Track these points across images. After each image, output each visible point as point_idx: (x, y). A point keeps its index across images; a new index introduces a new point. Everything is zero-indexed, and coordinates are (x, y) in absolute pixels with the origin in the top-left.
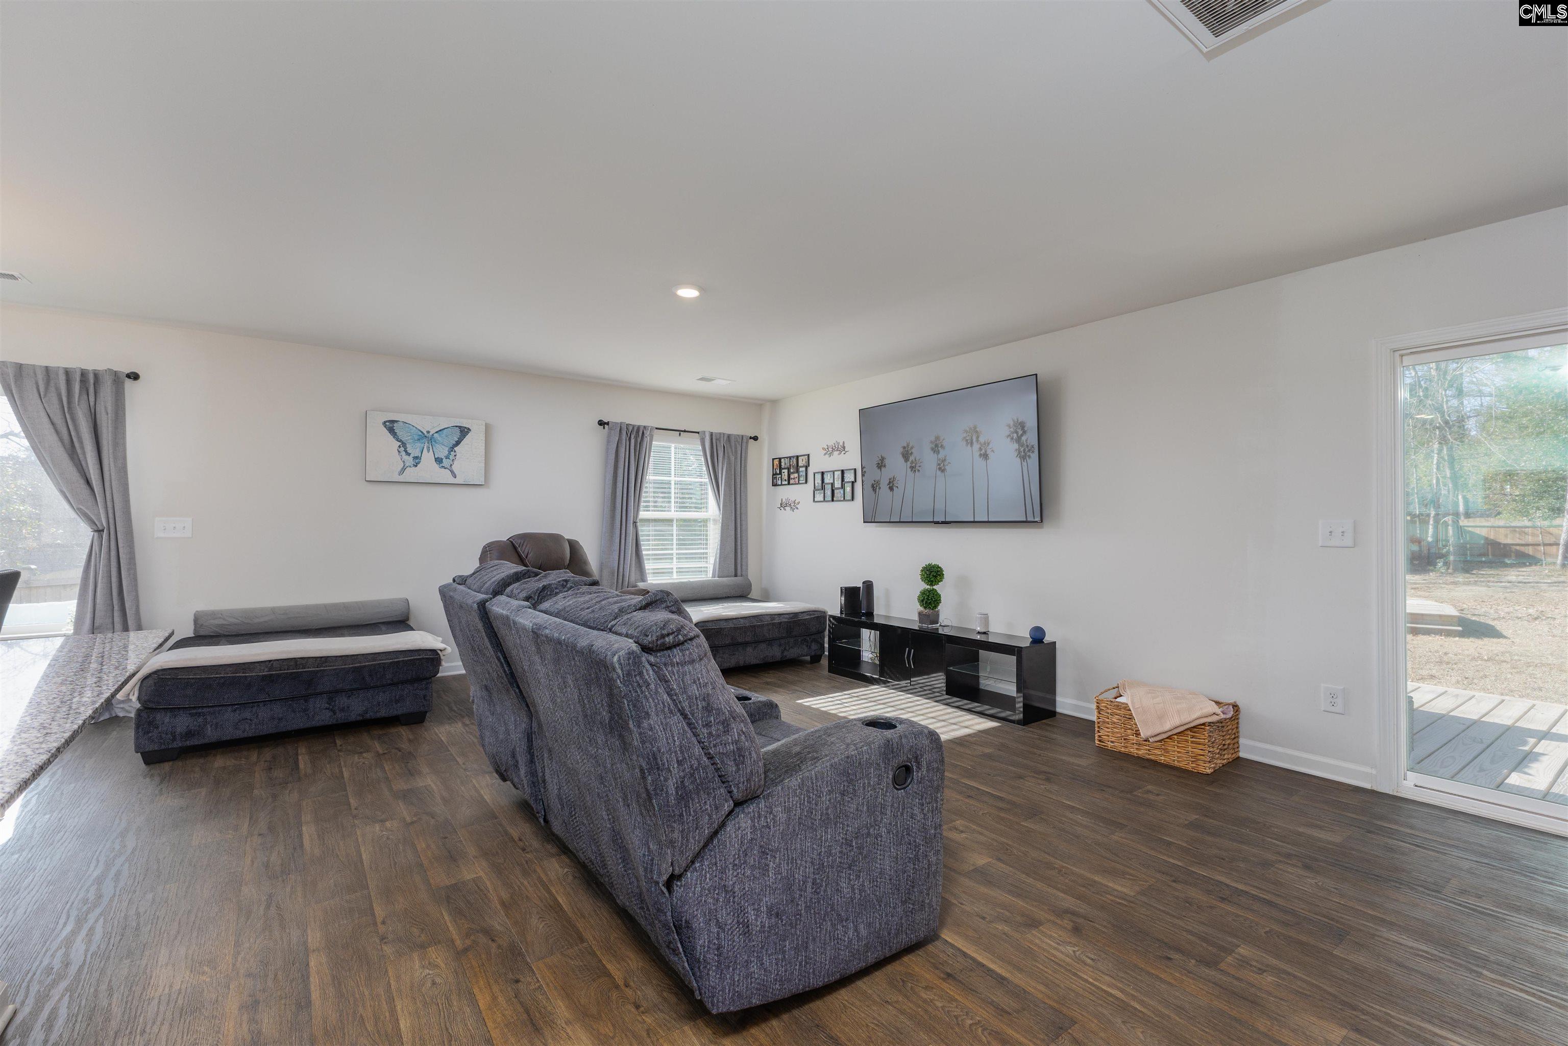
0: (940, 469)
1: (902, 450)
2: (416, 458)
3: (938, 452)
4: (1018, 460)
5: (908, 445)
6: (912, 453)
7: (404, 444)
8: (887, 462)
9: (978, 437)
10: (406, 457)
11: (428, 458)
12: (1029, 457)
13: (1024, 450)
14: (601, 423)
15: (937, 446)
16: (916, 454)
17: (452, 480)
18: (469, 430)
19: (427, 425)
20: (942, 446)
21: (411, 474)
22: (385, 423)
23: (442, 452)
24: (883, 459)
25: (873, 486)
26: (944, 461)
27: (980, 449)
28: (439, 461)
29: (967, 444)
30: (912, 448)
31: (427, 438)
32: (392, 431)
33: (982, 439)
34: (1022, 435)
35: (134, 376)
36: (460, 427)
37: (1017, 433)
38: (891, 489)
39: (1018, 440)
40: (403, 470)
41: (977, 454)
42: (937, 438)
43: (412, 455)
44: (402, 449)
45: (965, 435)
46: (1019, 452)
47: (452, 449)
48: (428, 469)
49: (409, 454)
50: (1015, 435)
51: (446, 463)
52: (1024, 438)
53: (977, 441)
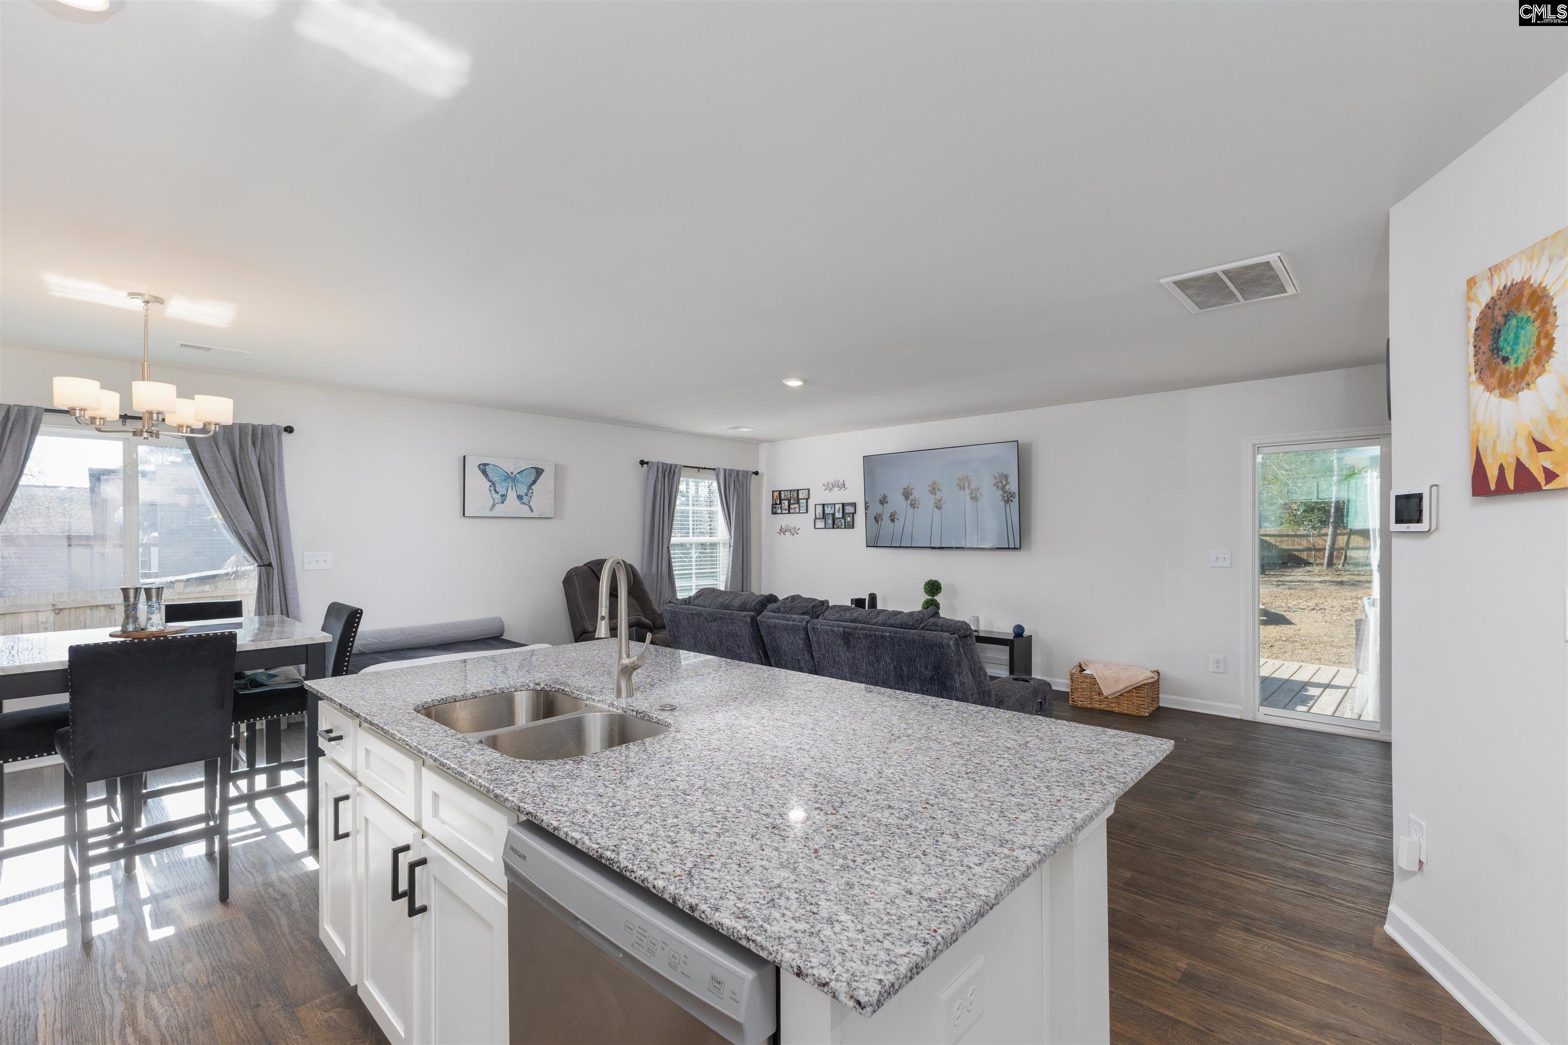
0: (936, 507)
1: (903, 490)
2: (503, 496)
3: (935, 494)
4: (1002, 503)
5: (908, 487)
6: (911, 494)
7: (493, 484)
8: (888, 499)
9: (969, 484)
10: (495, 496)
11: (512, 495)
12: (1011, 501)
13: (1008, 496)
14: (642, 463)
15: (934, 489)
16: (916, 494)
17: (530, 514)
18: (543, 470)
19: (511, 467)
20: (938, 489)
21: (500, 510)
22: (480, 465)
23: (523, 490)
24: (885, 497)
25: (875, 518)
26: (940, 501)
27: (971, 493)
28: (520, 498)
29: (960, 489)
30: (912, 489)
31: (510, 478)
32: (484, 473)
33: (973, 486)
34: (1006, 485)
35: (289, 430)
36: (536, 468)
37: (1002, 483)
38: (893, 521)
39: (1003, 488)
40: (493, 506)
41: (968, 497)
42: (934, 483)
43: (500, 494)
44: (493, 488)
45: (958, 482)
46: (1004, 497)
47: (530, 487)
48: (512, 505)
49: (497, 493)
50: (1000, 485)
51: (525, 499)
52: (1007, 487)
53: (969, 487)
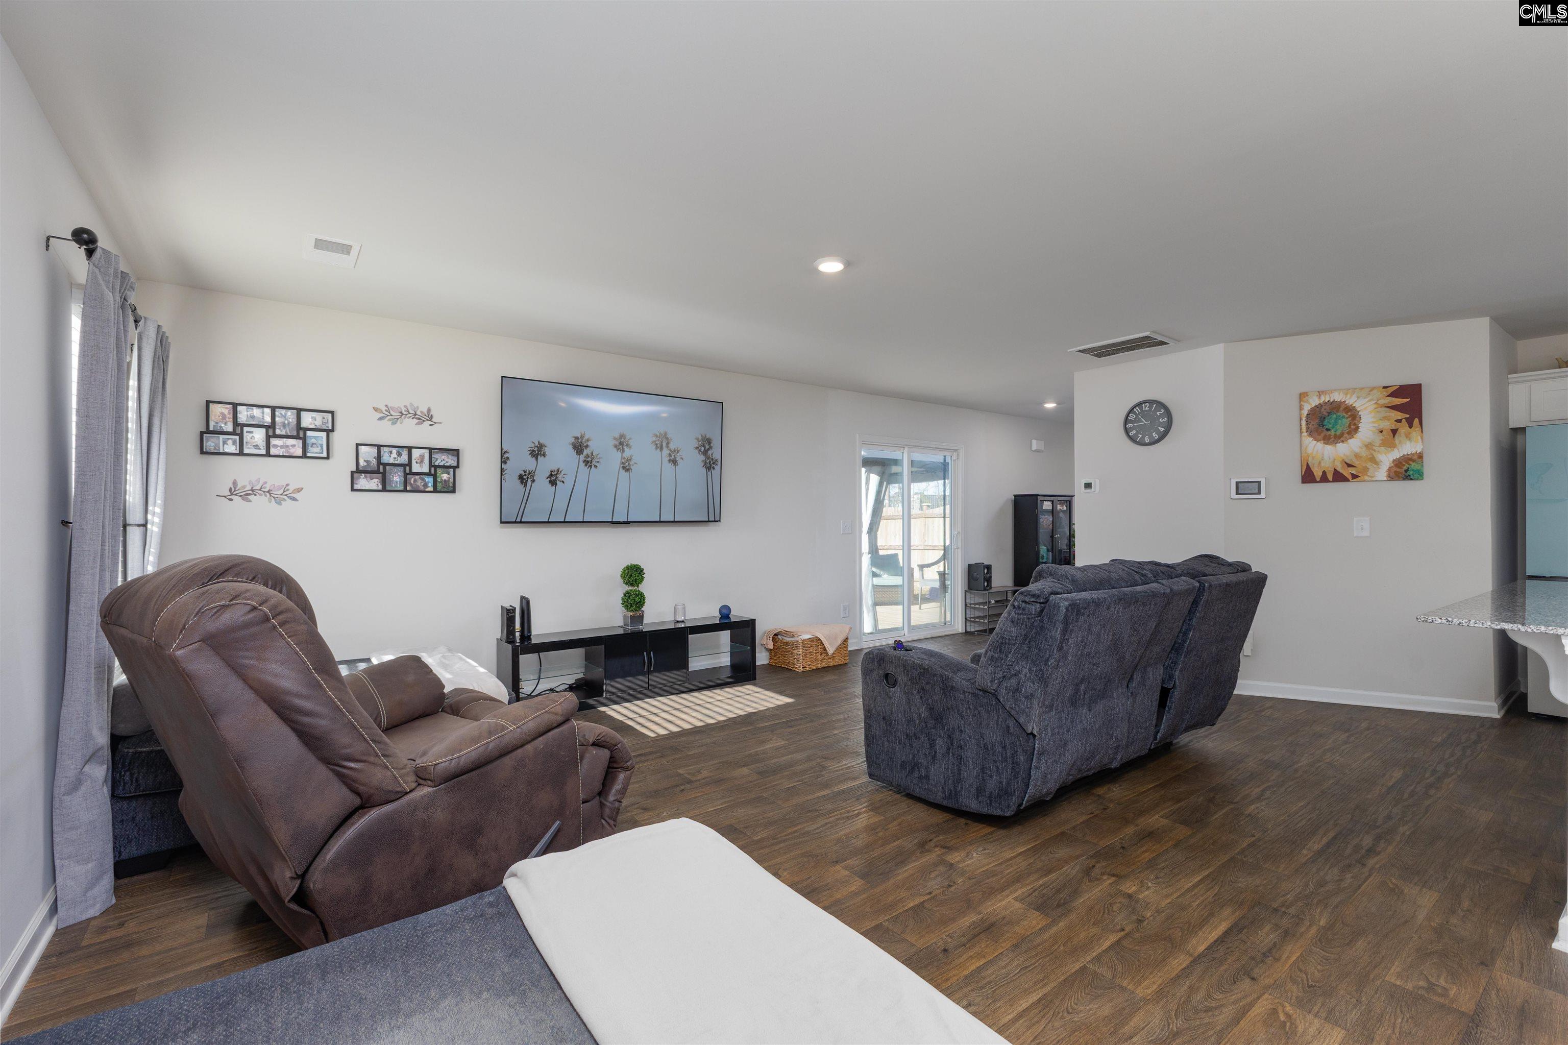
0: (624, 468)
1: (573, 440)
3: (623, 451)
4: (704, 470)
5: (582, 437)
6: (587, 446)
8: (547, 451)
9: (668, 444)
12: (714, 468)
13: (710, 462)
15: (621, 443)
16: (594, 447)
20: (627, 445)
24: (541, 447)
25: (521, 477)
26: (629, 460)
27: (670, 455)
29: (657, 448)
30: (588, 440)
33: (672, 446)
34: (708, 449)
37: (704, 447)
38: (553, 483)
39: (705, 453)
41: (666, 459)
42: (622, 436)
45: (654, 439)
46: (706, 463)
50: (703, 449)
52: (710, 452)
53: (667, 447)
